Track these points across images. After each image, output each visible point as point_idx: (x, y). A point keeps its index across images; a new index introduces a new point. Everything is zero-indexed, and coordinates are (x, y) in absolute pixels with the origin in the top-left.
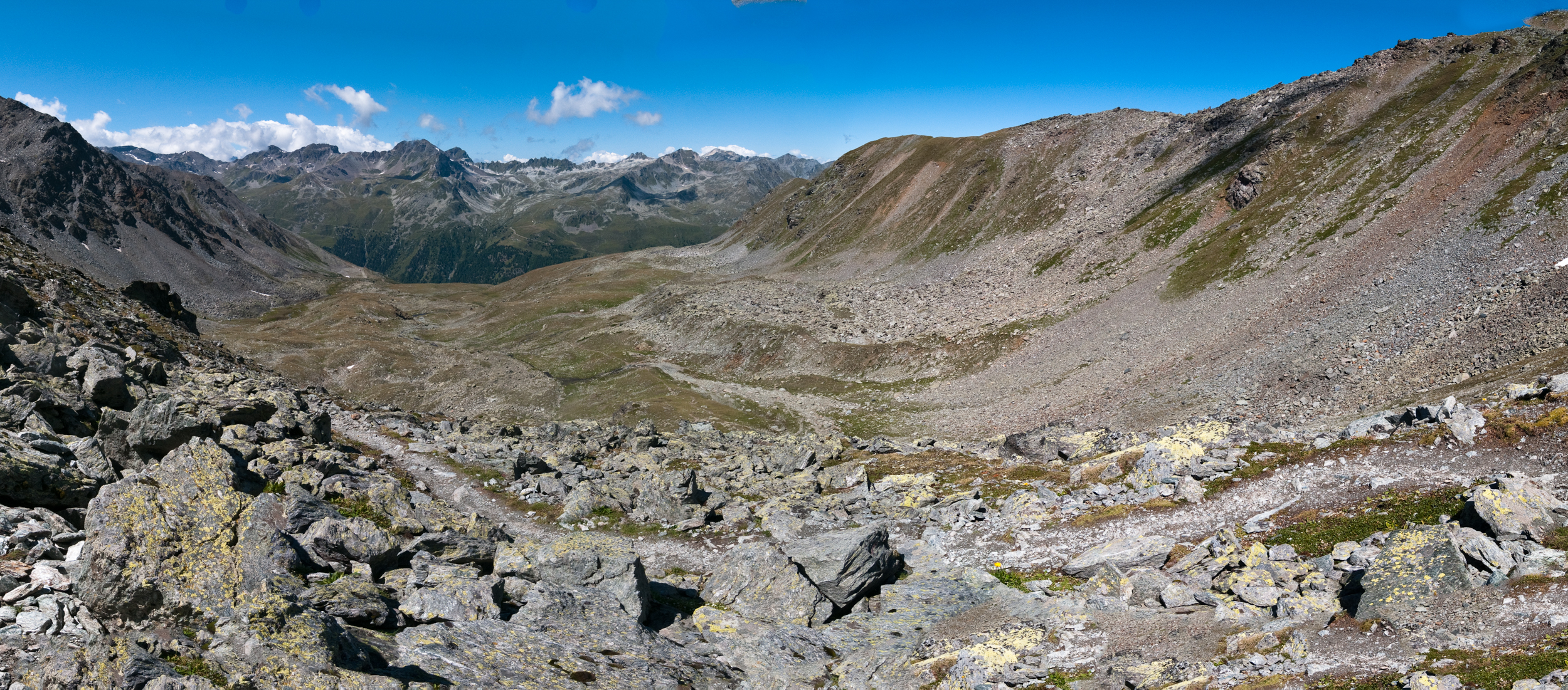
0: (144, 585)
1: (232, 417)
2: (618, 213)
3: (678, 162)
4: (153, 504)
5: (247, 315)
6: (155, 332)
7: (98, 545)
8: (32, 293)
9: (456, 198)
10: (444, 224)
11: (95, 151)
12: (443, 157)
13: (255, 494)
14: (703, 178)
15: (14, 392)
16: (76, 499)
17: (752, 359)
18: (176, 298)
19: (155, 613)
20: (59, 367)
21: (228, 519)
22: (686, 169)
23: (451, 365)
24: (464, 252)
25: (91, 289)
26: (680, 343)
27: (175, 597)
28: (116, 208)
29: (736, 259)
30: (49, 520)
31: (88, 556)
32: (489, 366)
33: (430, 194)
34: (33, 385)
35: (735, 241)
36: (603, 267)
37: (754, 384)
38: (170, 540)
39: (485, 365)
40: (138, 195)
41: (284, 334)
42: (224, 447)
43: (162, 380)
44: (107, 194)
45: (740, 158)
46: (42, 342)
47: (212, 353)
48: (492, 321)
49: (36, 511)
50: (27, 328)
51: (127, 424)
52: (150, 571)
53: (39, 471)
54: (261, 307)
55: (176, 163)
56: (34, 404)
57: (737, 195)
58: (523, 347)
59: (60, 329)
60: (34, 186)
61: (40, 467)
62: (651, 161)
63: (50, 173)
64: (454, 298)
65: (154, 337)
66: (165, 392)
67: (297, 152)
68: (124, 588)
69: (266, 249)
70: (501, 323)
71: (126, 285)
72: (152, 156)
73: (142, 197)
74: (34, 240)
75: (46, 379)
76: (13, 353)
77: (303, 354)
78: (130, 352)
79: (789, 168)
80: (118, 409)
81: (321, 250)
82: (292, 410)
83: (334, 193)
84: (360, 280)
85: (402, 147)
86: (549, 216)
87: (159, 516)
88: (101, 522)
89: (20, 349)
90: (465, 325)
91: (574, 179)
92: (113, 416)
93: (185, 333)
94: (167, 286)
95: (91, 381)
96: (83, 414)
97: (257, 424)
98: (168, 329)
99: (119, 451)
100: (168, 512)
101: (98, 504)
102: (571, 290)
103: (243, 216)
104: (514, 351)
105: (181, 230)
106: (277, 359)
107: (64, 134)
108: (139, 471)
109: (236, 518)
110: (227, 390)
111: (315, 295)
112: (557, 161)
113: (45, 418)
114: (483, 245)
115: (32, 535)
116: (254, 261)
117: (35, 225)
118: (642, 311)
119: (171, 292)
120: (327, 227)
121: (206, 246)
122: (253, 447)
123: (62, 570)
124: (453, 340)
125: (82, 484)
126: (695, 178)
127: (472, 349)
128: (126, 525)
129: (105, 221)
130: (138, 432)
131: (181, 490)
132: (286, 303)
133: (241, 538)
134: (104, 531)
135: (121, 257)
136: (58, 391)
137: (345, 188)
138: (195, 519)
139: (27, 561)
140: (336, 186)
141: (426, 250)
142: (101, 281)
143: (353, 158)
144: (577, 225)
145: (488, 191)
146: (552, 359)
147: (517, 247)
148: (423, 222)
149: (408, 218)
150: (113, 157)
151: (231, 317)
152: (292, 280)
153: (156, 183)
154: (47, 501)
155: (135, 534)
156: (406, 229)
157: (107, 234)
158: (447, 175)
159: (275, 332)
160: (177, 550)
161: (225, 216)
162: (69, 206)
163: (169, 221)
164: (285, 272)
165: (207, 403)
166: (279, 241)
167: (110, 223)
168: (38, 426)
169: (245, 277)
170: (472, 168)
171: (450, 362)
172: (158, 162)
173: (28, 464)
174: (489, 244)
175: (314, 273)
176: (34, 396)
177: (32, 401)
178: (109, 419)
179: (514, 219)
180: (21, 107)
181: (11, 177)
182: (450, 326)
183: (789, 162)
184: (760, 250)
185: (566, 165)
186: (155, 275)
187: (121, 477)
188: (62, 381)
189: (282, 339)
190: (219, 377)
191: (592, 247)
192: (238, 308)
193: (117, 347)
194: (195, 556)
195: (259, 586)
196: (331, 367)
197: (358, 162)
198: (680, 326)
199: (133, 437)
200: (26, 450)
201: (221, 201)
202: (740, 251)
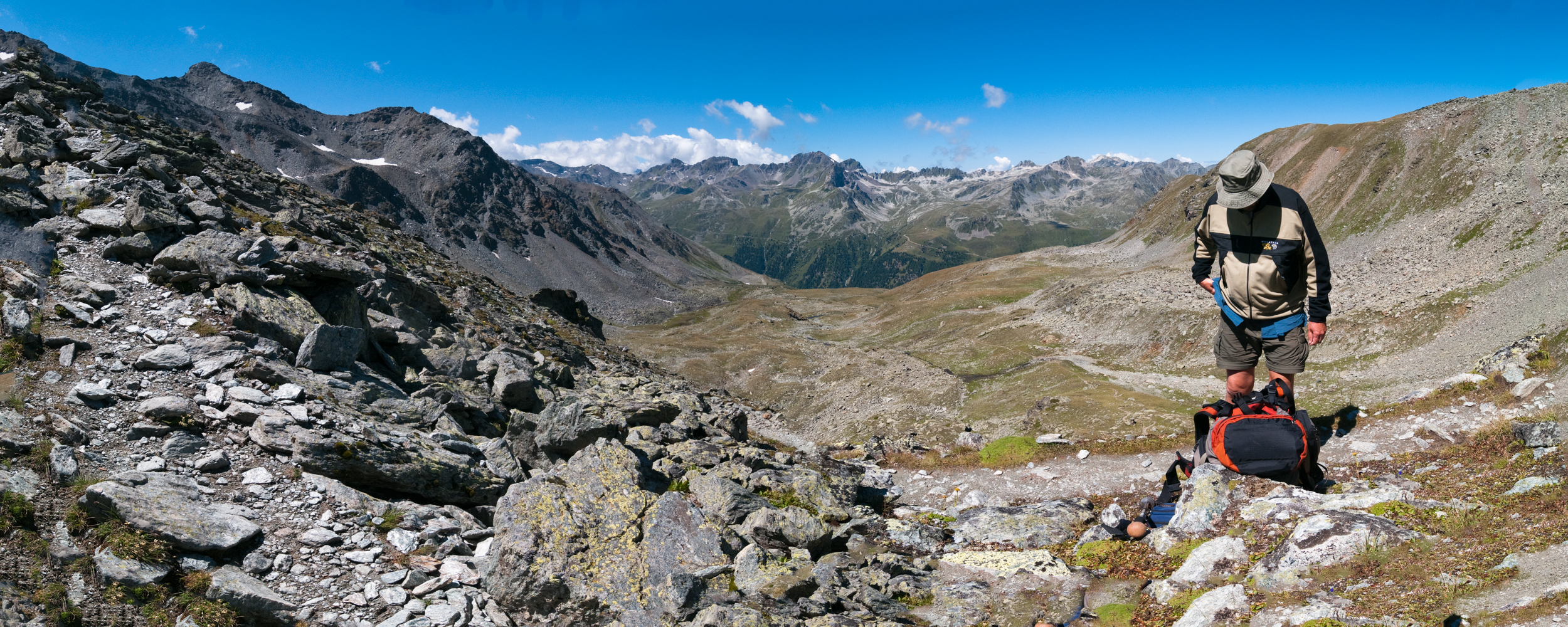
0: (551, 580)
1: (637, 419)
2: (1009, 219)
3: (1065, 168)
4: (560, 502)
5: (651, 321)
6: (563, 337)
7: (506, 542)
8: (444, 300)
9: (851, 207)
10: (840, 233)
11: (505, 164)
12: (839, 169)
13: (660, 492)
14: (1090, 183)
15: (426, 394)
16: (485, 497)
17: (1172, 347)
18: (582, 305)
19: (562, 606)
20: (470, 371)
21: (634, 517)
22: (1074, 176)
23: (844, 364)
24: (860, 260)
25: (501, 296)
26: (1090, 334)
27: (582, 591)
28: (525, 218)
29: (1134, 254)
30: (459, 517)
31: (497, 552)
32: (884, 364)
33: (826, 203)
34: (445, 388)
35: (1130, 237)
36: (998, 267)
37: (1178, 373)
38: (576, 537)
39: (881, 363)
40: (547, 206)
41: (688, 339)
42: (629, 447)
43: (569, 384)
44: (517, 205)
45: (1125, 164)
46: (453, 346)
47: (618, 358)
48: (887, 319)
49: (446, 508)
50: (439, 333)
51: (535, 425)
52: (557, 566)
53: (450, 470)
54: (665, 314)
55: (583, 175)
56: (445, 406)
57: (1124, 199)
58: (920, 345)
59: (471, 334)
60: (447, 197)
61: (451, 467)
62: (1040, 169)
63: (462, 185)
64: (849, 301)
65: (562, 342)
66: (572, 395)
67: (698, 165)
68: (532, 583)
69: (669, 258)
70: (897, 321)
71: (535, 292)
72: (560, 169)
73: (550, 208)
74: (447, 249)
75: (457, 383)
76: (425, 357)
77: (706, 358)
78: (539, 357)
79: (1173, 172)
80: (526, 411)
81: (722, 258)
82: (695, 411)
83: (734, 204)
84: (760, 287)
85: (798, 159)
86: (942, 223)
87: (566, 514)
88: (510, 519)
89: (432, 353)
90: (860, 324)
91: (965, 188)
92: (522, 418)
93: (592, 338)
94: (574, 294)
95: (500, 385)
96: (493, 416)
97: (662, 426)
98: (574, 335)
99: (528, 452)
100: (575, 510)
101: (506, 503)
102: (967, 288)
103: (647, 226)
104: (910, 349)
105: (588, 240)
106: (680, 363)
107: (475, 148)
108: (547, 470)
109: (642, 515)
110: (632, 393)
111: (717, 302)
112: (948, 170)
113: (456, 419)
114: (879, 252)
115: (442, 532)
116: (657, 270)
117: (447, 234)
118: (1045, 304)
119: (578, 300)
120: (728, 236)
121: (611, 255)
122: (658, 447)
123: (471, 565)
124: (847, 339)
125: (491, 483)
126: (1082, 184)
127: (866, 348)
128: (534, 522)
129: (515, 231)
130: (546, 433)
131: (588, 489)
132: (689, 309)
133: (647, 534)
134: (513, 528)
135: (530, 266)
136: (468, 393)
137: (745, 199)
138: (602, 517)
139: (437, 556)
140: (735, 198)
141: (823, 259)
142: (511, 288)
143: (752, 170)
144: (969, 232)
145: (883, 200)
146: (952, 356)
147: (911, 253)
148: (820, 231)
149: (805, 227)
150: (523, 170)
151: (636, 323)
152: (695, 287)
153: (563, 195)
154: (457, 498)
155: (543, 531)
156: (803, 238)
157: (516, 243)
158: (842, 185)
159: (678, 337)
160: (583, 546)
161: (630, 227)
162: (480, 217)
163: (576, 231)
164: (688, 279)
165: (613, 406)
166: (682, 250)
167: (519, 232)
168: (449, 427)
169: (649, 285)
170: (866, 179)
171: (844, 361)
172: (566, 175)
173: (439, 463)
174: (884, 251)
175: (715, 281)
176: (446, 398)
177: (443, 403)
178: (517, 421)
179: (907, 227)
180: (435, 121)
181: (426, 188)
182: (845, 325)
183: (1173, 166)
184: (1158, 243)
185: (957, 174)
186: (563, 283)
187: (529, 476)
188: (472, 384)
189: (685, 344)
190: (625, 380)
191: (984, 250)
192: (642, 314)
193: (526, 352)
194: (601, 552)
195: (665, 581)
196: (732, 370)
197: (757, 174)
198: (1089, 316)
199: (541, 439)
200: (437, 450)
201: (626, 212)
202: (1137, 246)
